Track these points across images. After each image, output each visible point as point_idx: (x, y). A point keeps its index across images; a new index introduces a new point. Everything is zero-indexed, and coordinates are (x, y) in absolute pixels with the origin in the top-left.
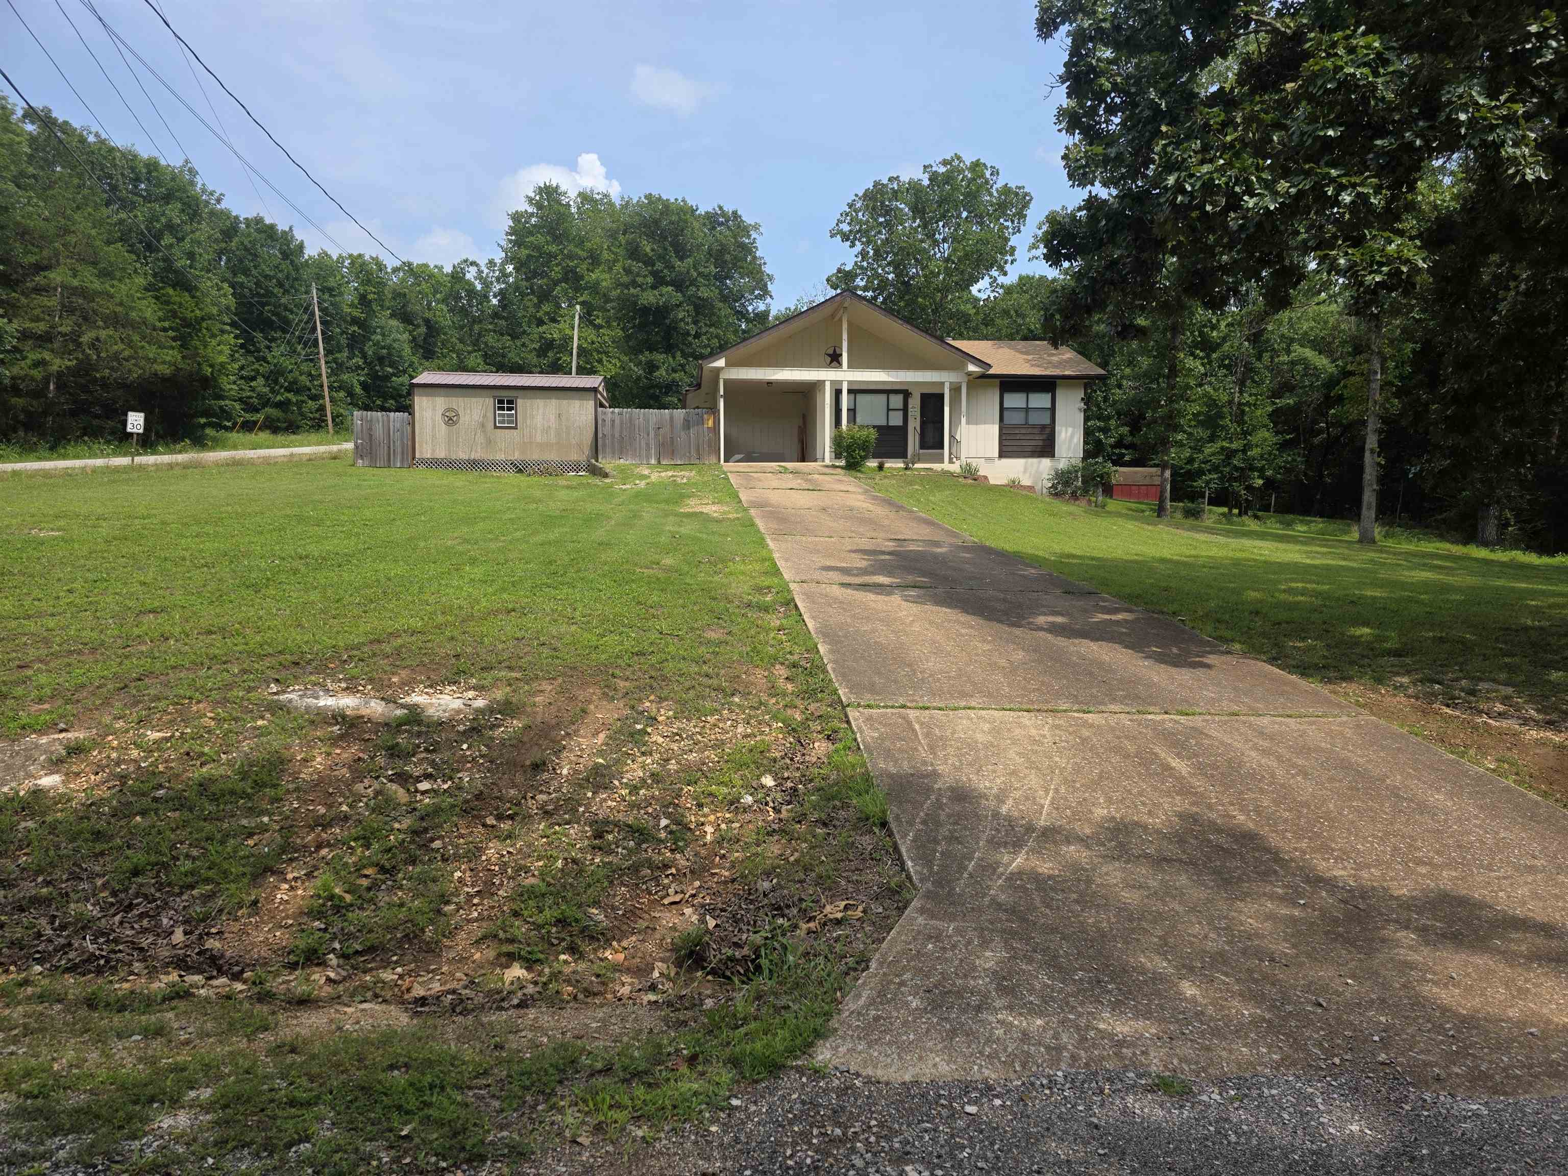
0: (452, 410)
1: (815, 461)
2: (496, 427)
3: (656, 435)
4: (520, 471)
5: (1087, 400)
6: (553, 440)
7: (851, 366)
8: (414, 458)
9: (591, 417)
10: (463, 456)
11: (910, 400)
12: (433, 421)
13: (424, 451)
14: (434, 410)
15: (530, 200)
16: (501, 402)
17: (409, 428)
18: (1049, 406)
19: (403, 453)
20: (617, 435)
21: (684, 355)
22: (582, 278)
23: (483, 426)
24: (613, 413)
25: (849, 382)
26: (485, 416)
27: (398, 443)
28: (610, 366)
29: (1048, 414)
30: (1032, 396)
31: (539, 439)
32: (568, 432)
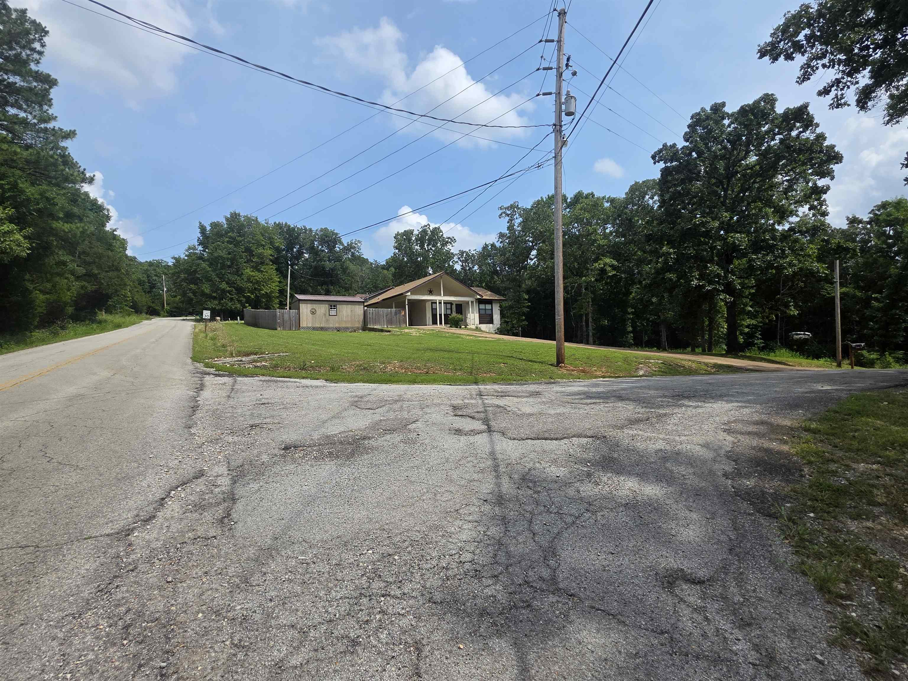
0: (314, 309)
2: (330, 315)
3: (386, 317)
4: (338, 331)
5: (501, 306)
6: (350, 320)
7: (443, 295)
8: (300, 326)
9: (362, 312)
10: (317, 325)
11: (452, 306)
12: (307, 313)
13: (303, 324)
14: (307, 309)
16: (331, 306)
17: (298, 316)
18: (491, 308)
19: (296, 325)
21: (340, 287)
23: (325, 315)
26: (326, 311)
27: (294, 322)
29: (490, 311)
30: (486, 305)
31: (345, 320)
32: (355, 317)
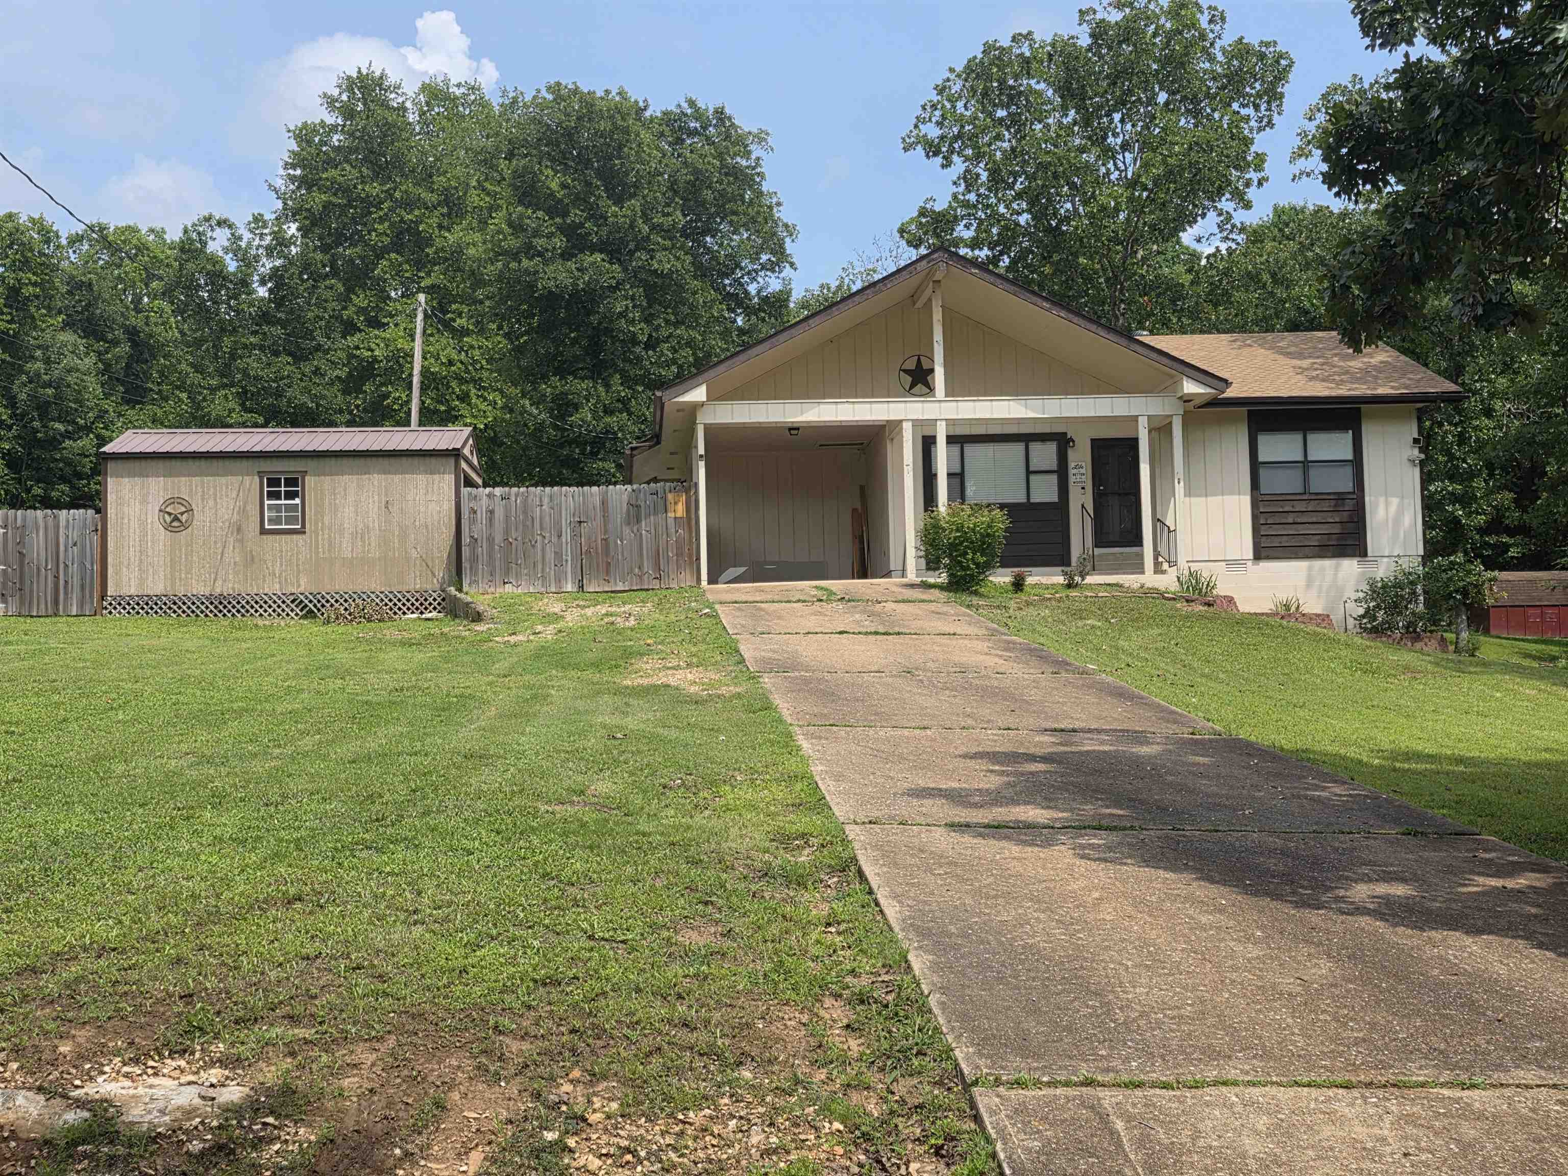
0: (179, 501)
1: (888, 574)
2: (263, 531)
3: (575, 536)
4: (310, 614)
5: (1425, 442)
6: (375, 553)
7: (950, 392)
8: (103, 597)
9: (449, 506)
10: (200, 588)
11: (1070, 453)
12: (143, 523)
13: (124, 581)
14: (144, 501)
15: (331, 102)
16: (274, 482)
17: (96, 538)
18: (1350, 456)
19: (83, 587)
20: (498, 538)
22: (429, 242)
23: (239, 529)
24: (489, 496)
25: (950, 422)
26: (243, 511)
27: (74, 569)
28: (483, 407)
29: (1348, 471)
30: (1311, 437)
31: (347, 553)
32: (403, 536)
